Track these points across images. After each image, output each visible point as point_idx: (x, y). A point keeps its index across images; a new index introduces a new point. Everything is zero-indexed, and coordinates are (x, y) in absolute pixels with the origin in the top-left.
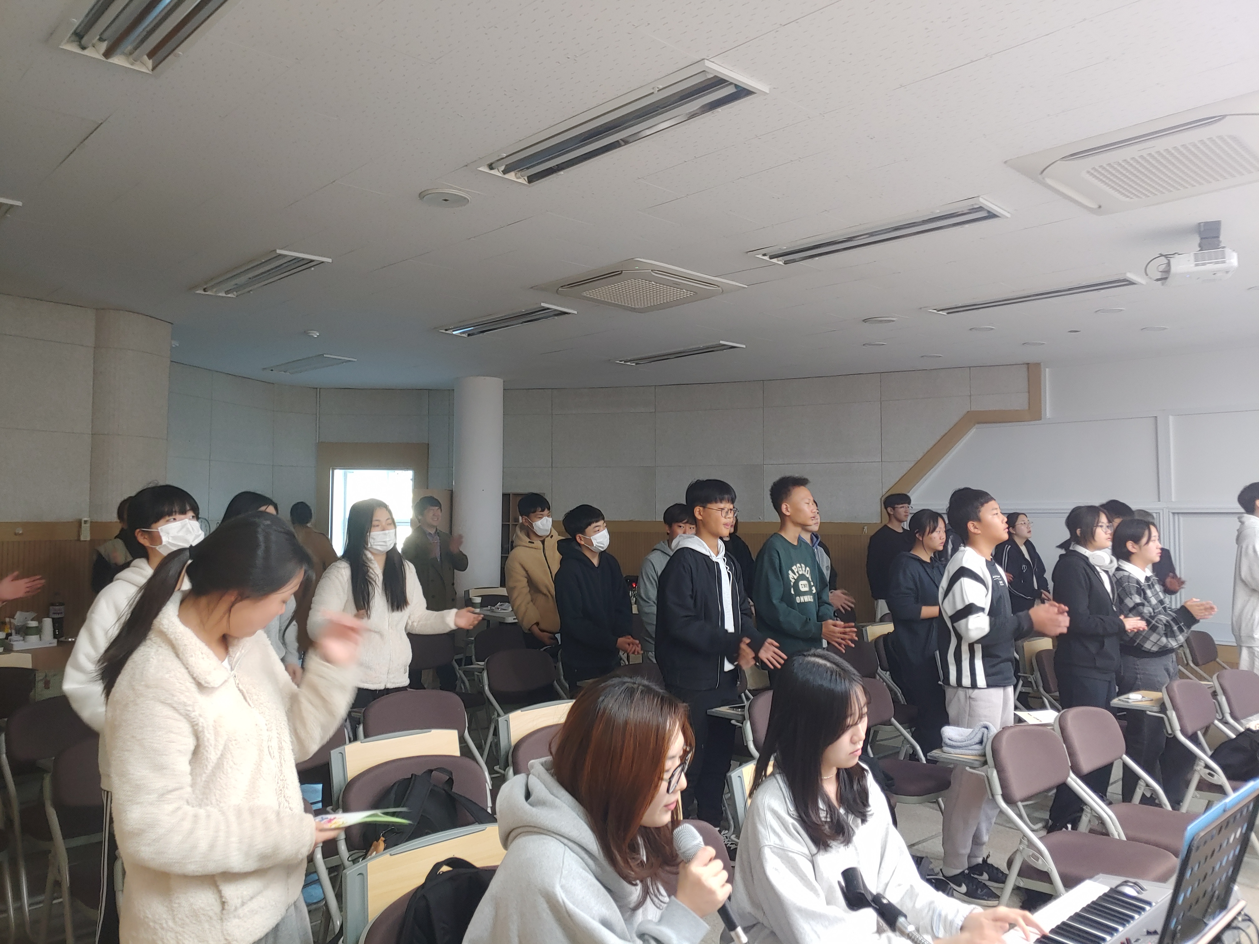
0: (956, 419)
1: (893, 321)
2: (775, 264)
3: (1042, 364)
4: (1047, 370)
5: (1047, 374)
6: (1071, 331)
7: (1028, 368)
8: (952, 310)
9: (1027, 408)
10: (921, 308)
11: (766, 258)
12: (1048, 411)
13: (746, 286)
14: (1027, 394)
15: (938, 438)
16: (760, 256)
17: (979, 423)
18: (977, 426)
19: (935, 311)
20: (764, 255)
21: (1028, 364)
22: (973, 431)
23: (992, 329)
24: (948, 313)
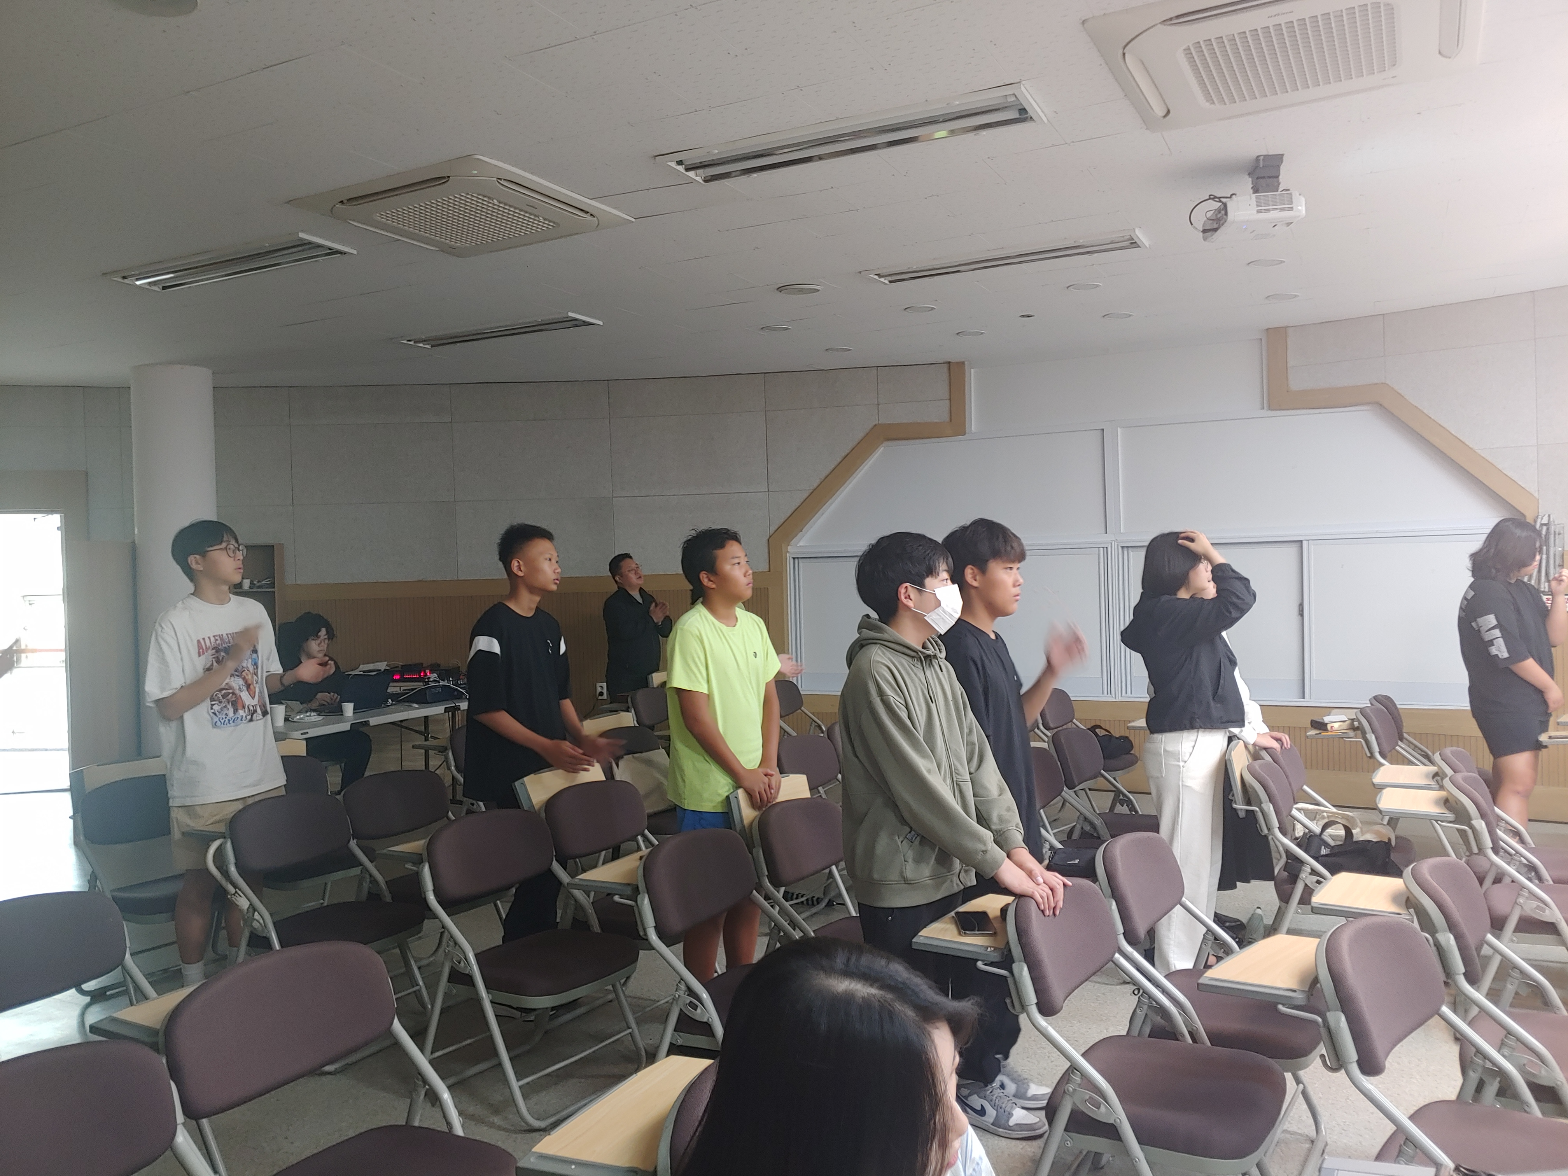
0: (860, 435)
1: (818, 290)
2: (692, 181)
3: (966, 363)
4: (972, 370)
5: (973, 377)
6: (1023, 316)
7: (949, 369)
8: (897, 278)
9: (948, 419)
10: (860, 272)
11: (681, 168)
12: (974, 423)
13: (633, 220)
14: (948, 402)
15: (839, 460)
16: (673, 164)
17: (888, 440)
18: (886, 443)
19: (876, 277)
20: (680, 163)
21: (949, 363)
22: (881, 450)
23: (933, 309)
24: (890, 282)
